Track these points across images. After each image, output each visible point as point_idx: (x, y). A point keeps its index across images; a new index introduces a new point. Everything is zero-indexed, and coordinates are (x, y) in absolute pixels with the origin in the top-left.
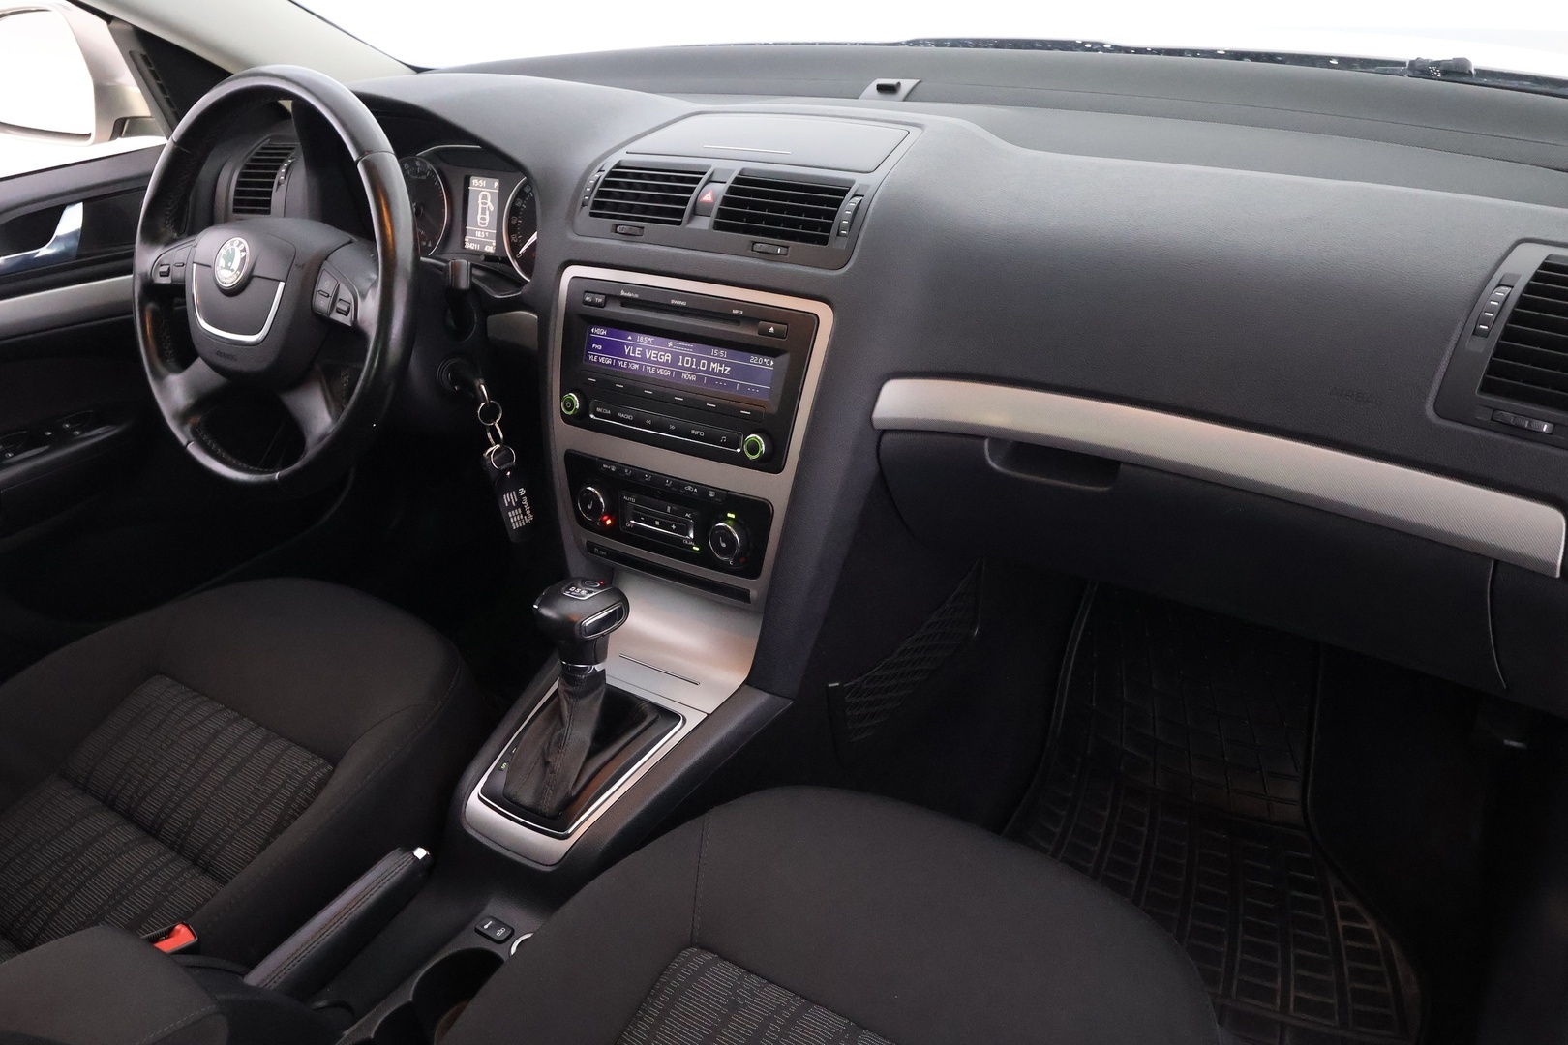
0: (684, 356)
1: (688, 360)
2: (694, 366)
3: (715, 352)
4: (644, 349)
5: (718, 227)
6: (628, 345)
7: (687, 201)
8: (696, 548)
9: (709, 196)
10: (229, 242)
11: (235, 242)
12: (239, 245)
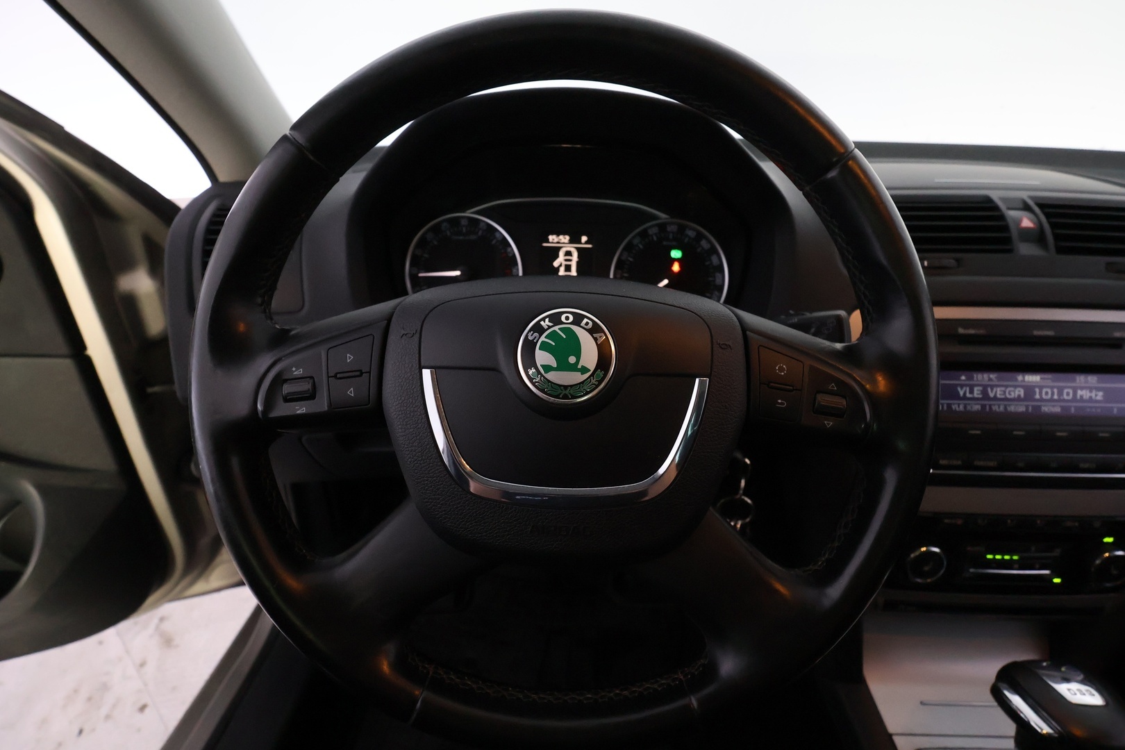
0: (1041, 387)
1: (1047, 393)
2: (1056, 397)
3: (1081, 379)
4: (985, 387)
5: (1060, 250)
6: (962, 386)
7: (1006, 228)
8: (1057, 580)
9: (1027, 223)
10: (543, 319)
11: (563, 318)
12: (578, 320)
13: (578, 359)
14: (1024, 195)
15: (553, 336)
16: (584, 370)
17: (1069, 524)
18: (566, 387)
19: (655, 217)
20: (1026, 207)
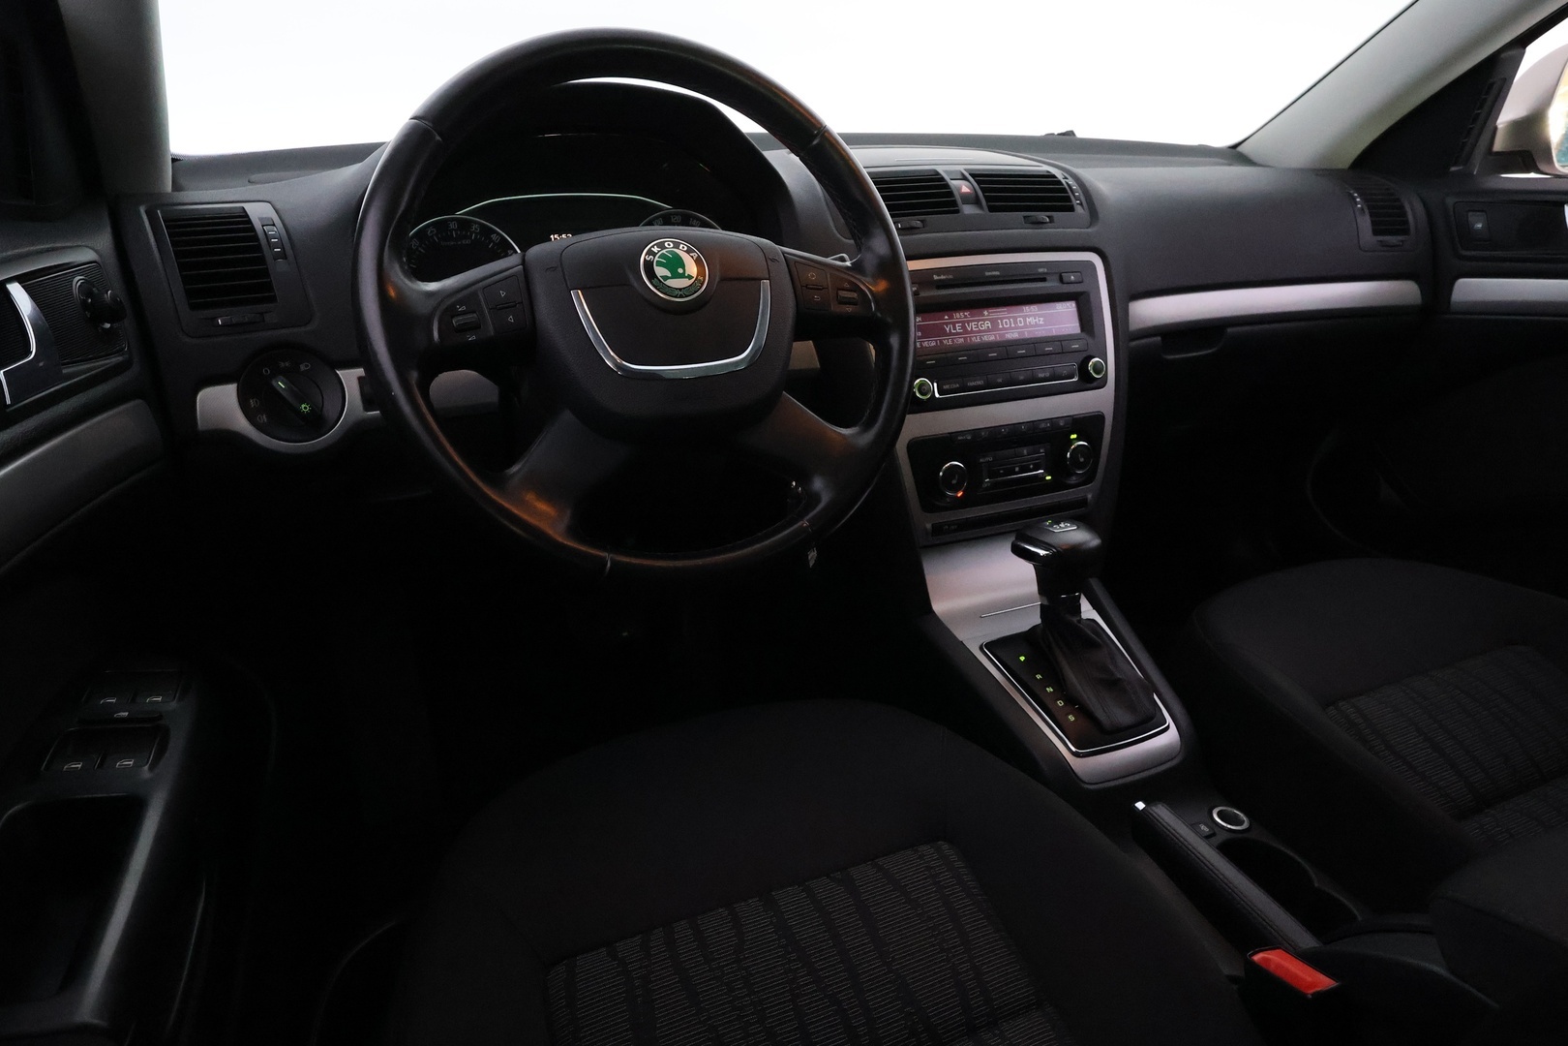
0: (1002, 319)
1: (1006, 324)
2: (1013, 325)
3: (1028, 309)
4: (963, 323)
5: (992, 209)
6: (947, 324)
7: (951, 194)
8: (1049, 478)
9: (965, 188)
10: (653, 246)
11: (666, 244)
12: (676, 246)
13: (684, 268)
14: (961, 168)
15: (663, 256)
16: (690, 277)
17: (1043, 425)
18: (680, 289)
19: (660, 209)
20: (964, 178)
